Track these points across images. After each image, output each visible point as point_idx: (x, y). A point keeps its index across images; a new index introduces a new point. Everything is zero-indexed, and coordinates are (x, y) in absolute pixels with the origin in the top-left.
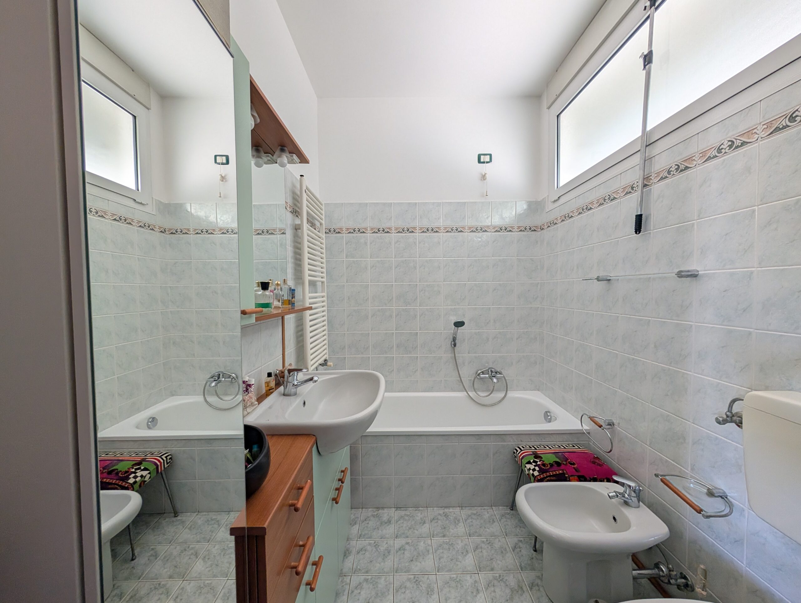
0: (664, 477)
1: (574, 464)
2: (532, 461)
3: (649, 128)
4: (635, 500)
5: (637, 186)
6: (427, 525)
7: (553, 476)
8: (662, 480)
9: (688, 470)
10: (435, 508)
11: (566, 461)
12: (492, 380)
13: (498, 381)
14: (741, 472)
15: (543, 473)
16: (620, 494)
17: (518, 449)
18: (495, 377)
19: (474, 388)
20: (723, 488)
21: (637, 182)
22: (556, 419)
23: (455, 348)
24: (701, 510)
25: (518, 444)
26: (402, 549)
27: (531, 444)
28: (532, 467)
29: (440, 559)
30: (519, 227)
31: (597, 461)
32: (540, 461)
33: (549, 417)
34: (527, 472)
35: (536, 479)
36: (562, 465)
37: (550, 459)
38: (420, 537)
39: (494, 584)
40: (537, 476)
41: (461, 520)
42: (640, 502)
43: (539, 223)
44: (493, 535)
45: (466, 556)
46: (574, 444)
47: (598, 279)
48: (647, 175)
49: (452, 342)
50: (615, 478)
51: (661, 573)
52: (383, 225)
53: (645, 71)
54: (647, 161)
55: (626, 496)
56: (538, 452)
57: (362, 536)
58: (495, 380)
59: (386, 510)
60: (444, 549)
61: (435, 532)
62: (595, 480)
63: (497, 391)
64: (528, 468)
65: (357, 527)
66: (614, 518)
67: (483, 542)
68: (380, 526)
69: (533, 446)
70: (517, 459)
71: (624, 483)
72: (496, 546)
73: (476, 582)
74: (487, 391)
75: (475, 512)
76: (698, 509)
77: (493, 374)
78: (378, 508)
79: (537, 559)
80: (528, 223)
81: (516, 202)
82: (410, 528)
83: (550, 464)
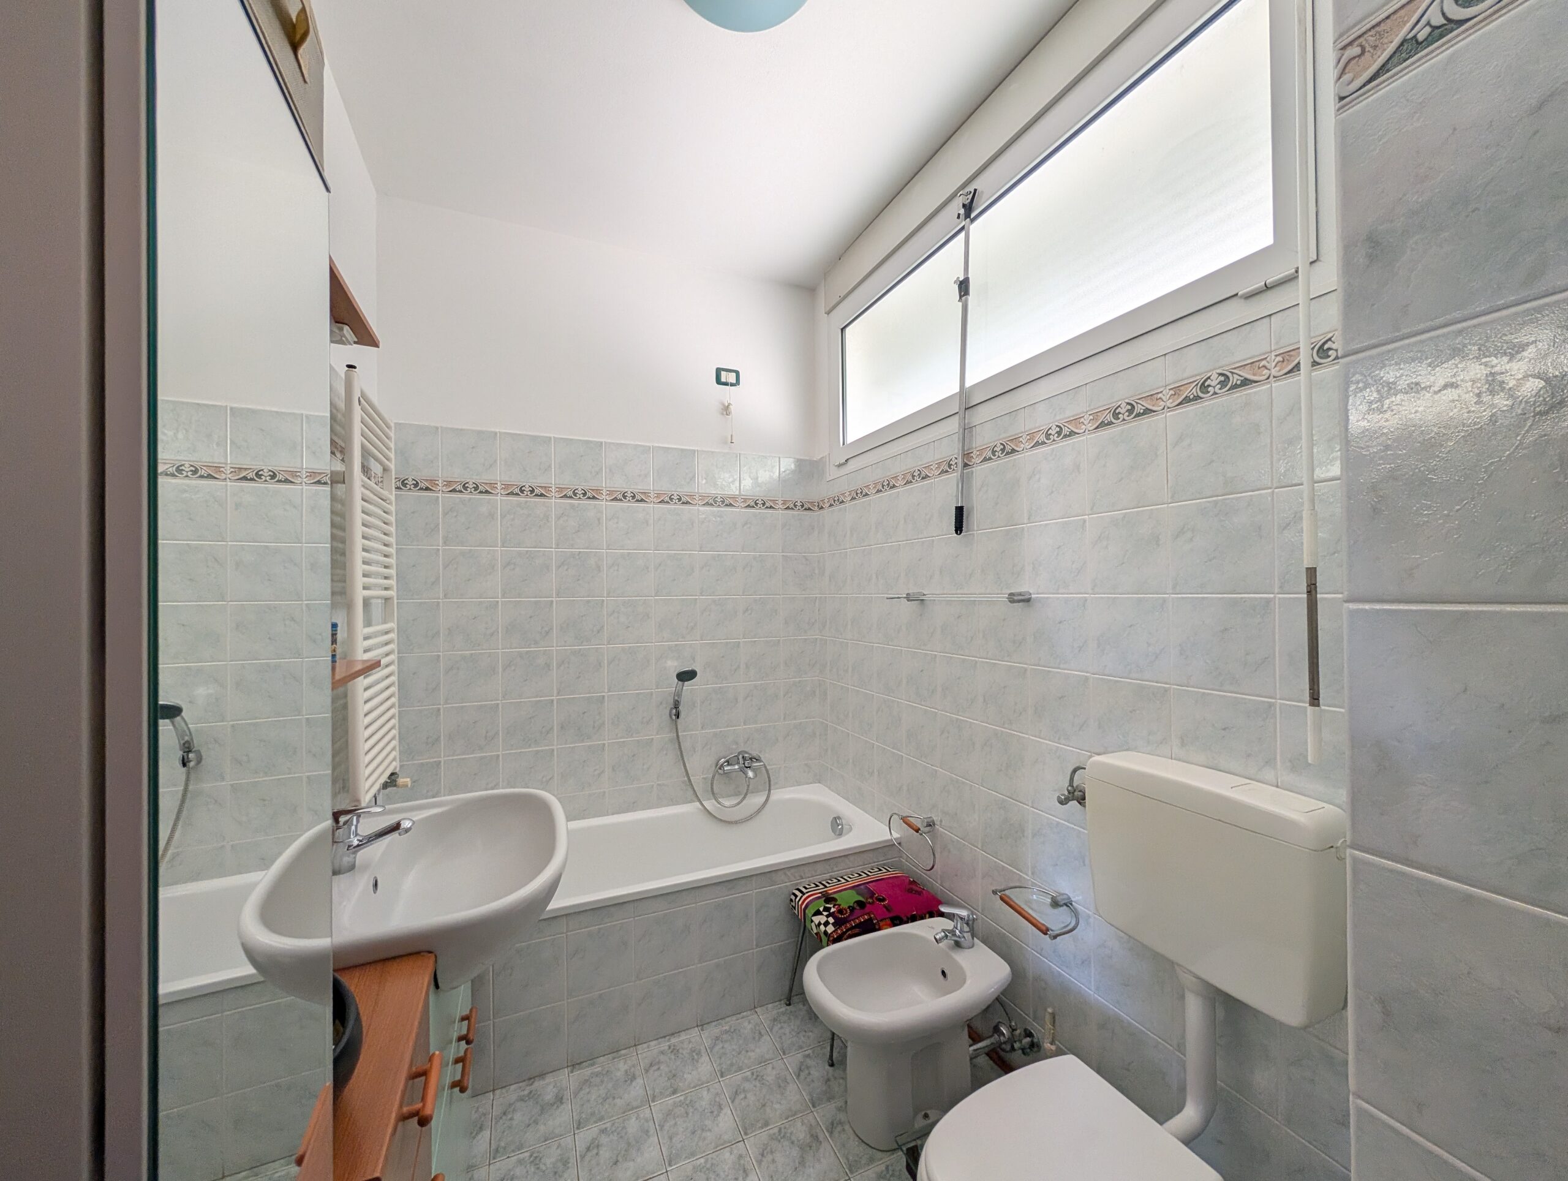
0: (1003, 893)
1: (883, 900)
2: (821, 909)
3: (968, 384)
4: (968, 936)
5: (956, 463)
6: (640, 1081)
7: (857, 926)
8: (1002, 899)
9: (1027, 875)
10: (653, 1043)
11: (872, 897)
12: (745, 774)
13: (756, 775)
14: (1085, 865)
15: (840, 926)
16: (950, 931)
17: (797, 893)
18: (750, 767)
19: (713, 793)
20: (1067, 892)
21: (956, 458)
22: (851, 829)
23: (679, 721)
24: (1048, 929)
25: (797, 884)
26: (593, 1146)
27: (817, 879)
28: (822, 919)
29: (671, 1138)
30: (784, 502)
31: (914, 887)
32: (834, 907)
33: (840, 827)
34: (815, 931)
35: (831, 939)
36: (868, 905)
37: (848, 899)
38: (629, 1108)
39: (771, 1149)
40: (832, 933)
41: (703, 1050)
42: (975, 939)
43: (816, 498)
44: (763, 1061)
45: (718, 1115)
46: (881, 865)
47: (908, 598)
48: (967, 450)
49: (671, 709)
50: (943, 909)
51: (1002, 1038)
52: (531, 481)
53: (961, 304)
54: (967, 430)
55: (957, 932)
56: (830, 892)
57: (501, 1150)
58: (750, 774)
59: (549, 1079)
60: (678, 1117)
61: (657, 1091)
62: (913, 919)
63: (753, 793)
64: (817, 923)
65: (486, 1134)
66: (943, 973)
67: (746, 1079)
68: (540, 1115)
69: (820, 883)
70: (796, 912)
71: (954, 914)
72: (769, 1078)
73: (740, 1156)
74: (736, 794)
75: (727, 1028)
76: (1044, 928)
77: (746, 762)
78: (531, 1079)
79: (835, 1078)
80: (798, 496)
81: (779, 458)
82: (605, 1100)
83: (849, 907)
